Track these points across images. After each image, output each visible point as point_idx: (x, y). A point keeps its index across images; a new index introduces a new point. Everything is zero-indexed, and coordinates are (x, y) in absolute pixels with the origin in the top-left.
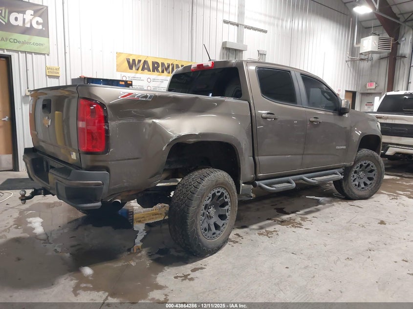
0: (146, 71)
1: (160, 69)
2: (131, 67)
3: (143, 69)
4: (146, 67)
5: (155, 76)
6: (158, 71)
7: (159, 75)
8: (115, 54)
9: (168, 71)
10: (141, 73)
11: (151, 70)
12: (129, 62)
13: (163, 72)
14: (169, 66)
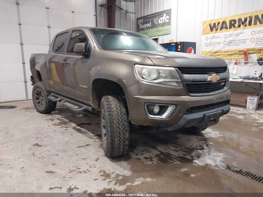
0: (224, 29)
1: (237, 25)
2: (212, 30)
3: (221, 29)
4: (224, 26)
5: (232, 32)
6: (234, 27)
7: (235, 30)
8: (202, 23)
9: (245, 24)
10: (220, 32)
11: (228, 27)
12: (210, 26)
13: (239, 26)
14: (246, 20)
